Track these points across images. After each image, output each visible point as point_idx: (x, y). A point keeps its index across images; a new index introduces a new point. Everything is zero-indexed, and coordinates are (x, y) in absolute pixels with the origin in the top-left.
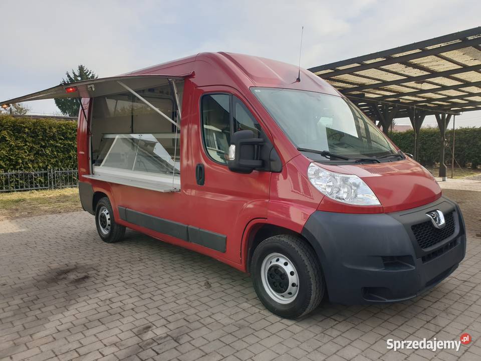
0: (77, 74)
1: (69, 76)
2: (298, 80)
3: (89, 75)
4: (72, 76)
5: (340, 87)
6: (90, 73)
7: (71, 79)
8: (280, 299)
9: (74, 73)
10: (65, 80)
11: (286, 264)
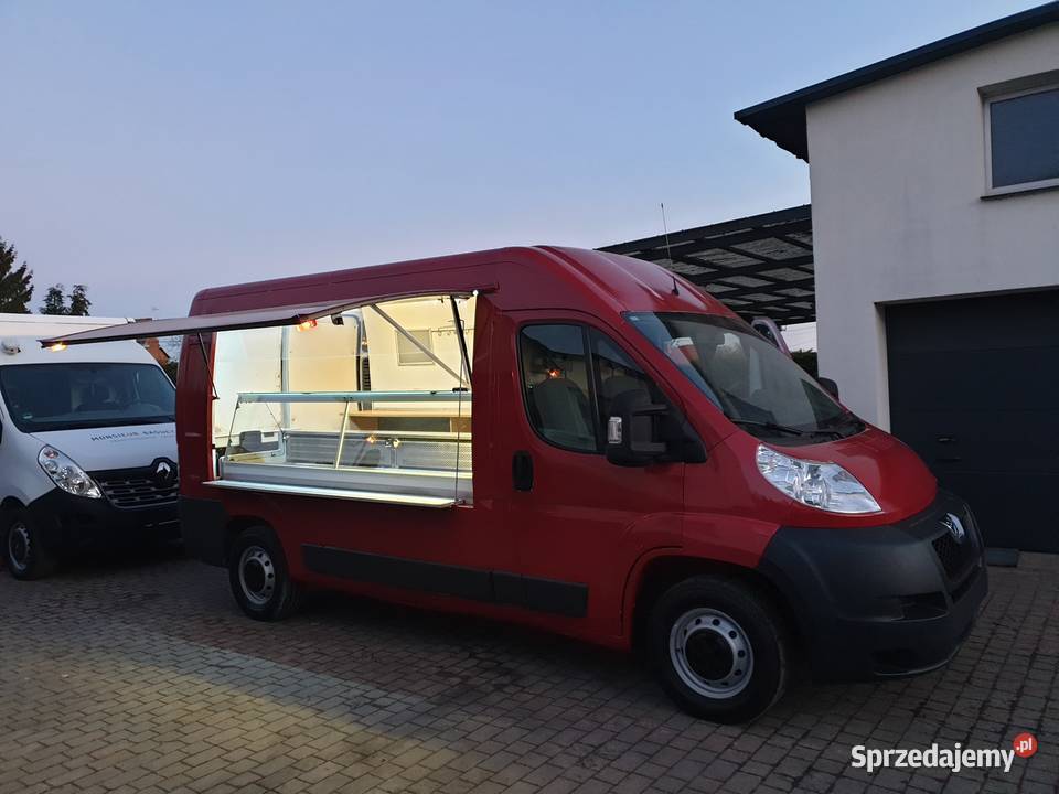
2: (676, 292)
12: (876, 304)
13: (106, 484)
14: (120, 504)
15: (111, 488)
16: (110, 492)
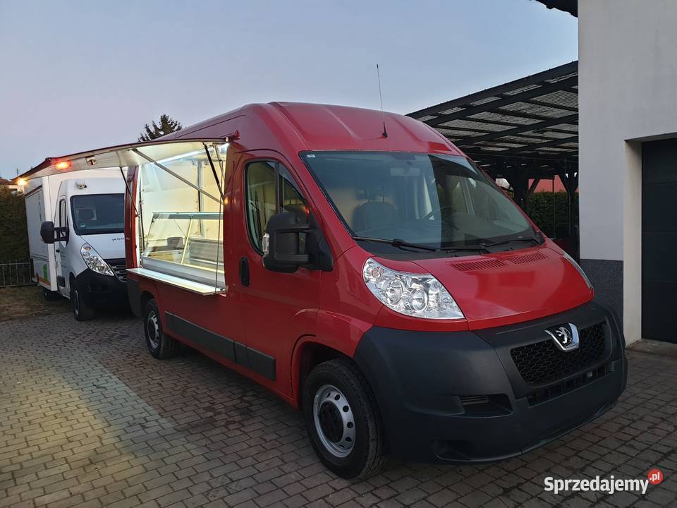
0: (159, 126)
1: (148, 130)
2: (385, 135)
3: (174, 127)
4: (152, 130)
5: (456, 137)
6: (176, 125)
7: (151, 134)
8: (336, 450)
9: (155, 126)
10: (144, 136)
11: (337, 398)
12: (626, 141)
13: (115, 267)
14: (124, 280)
15: (118, 270)
16: (118, 272)
